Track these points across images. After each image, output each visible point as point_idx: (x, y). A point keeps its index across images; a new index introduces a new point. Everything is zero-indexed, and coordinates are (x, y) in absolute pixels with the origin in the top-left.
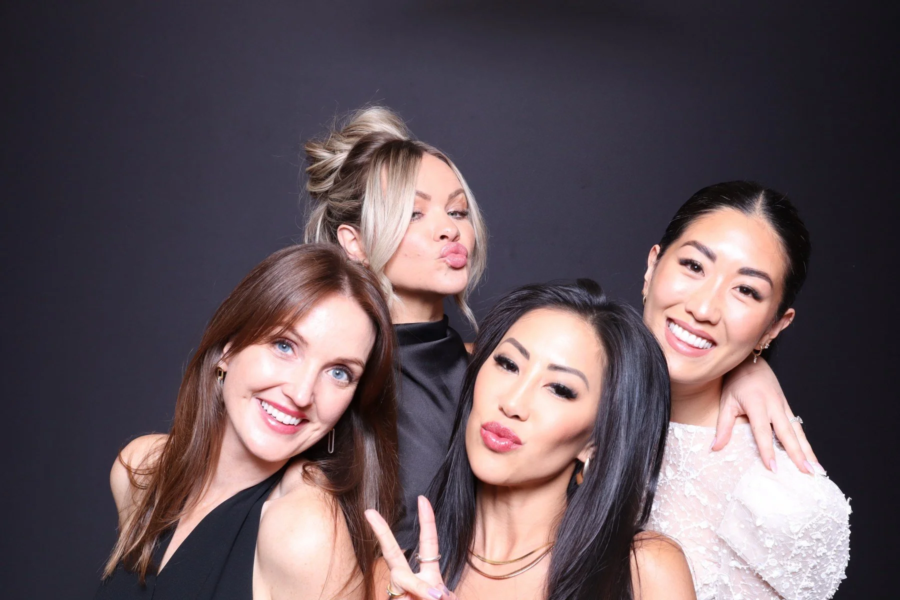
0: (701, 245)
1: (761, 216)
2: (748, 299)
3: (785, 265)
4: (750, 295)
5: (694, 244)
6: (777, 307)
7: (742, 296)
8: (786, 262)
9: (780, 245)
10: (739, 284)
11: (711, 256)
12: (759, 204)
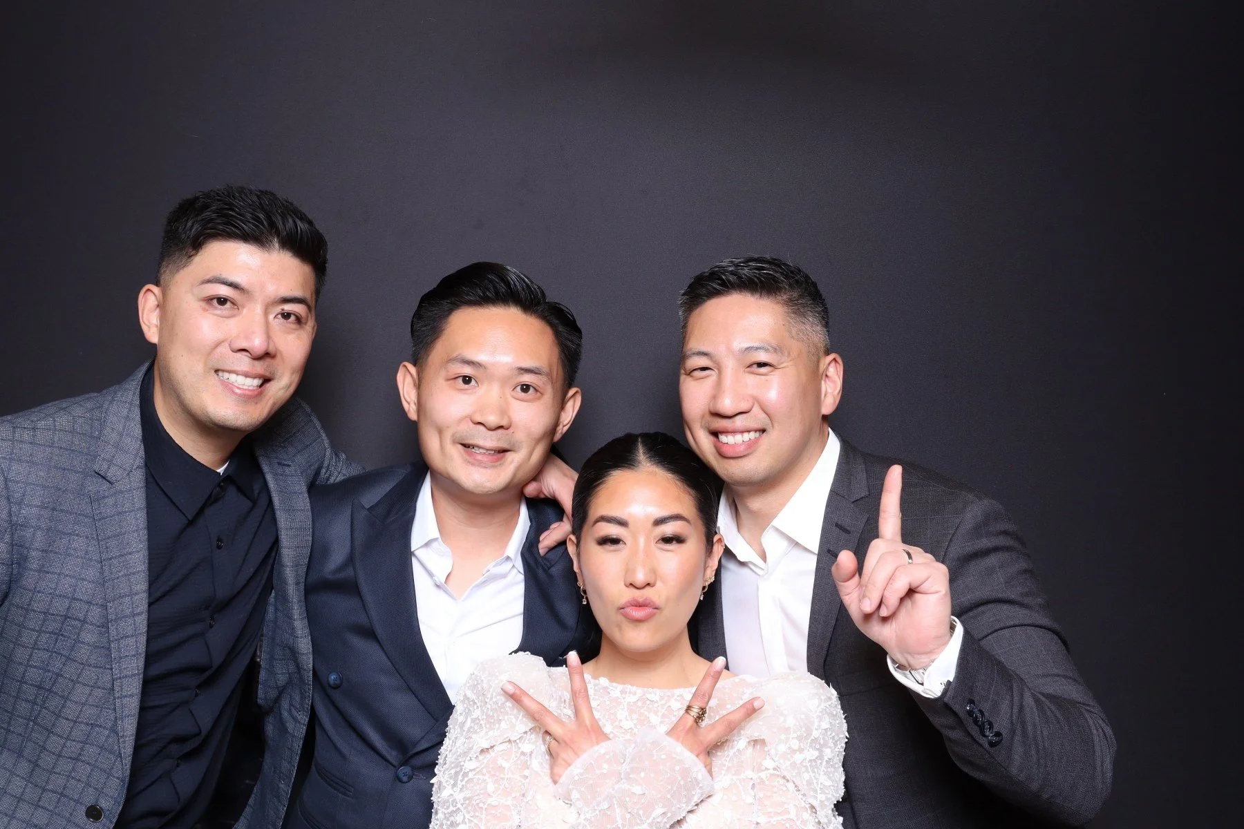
0: (608, 517)
1: (648, 464)
2: (673, 546)
3: (691, 497)
4: (674, 542)
5: (603, 519)
6: (704, 538)
7: (668, 547)
8: (690, 494)
9: (678, 482)
10: (659, 537)
11: (622, 523)
12: (641, 454)
